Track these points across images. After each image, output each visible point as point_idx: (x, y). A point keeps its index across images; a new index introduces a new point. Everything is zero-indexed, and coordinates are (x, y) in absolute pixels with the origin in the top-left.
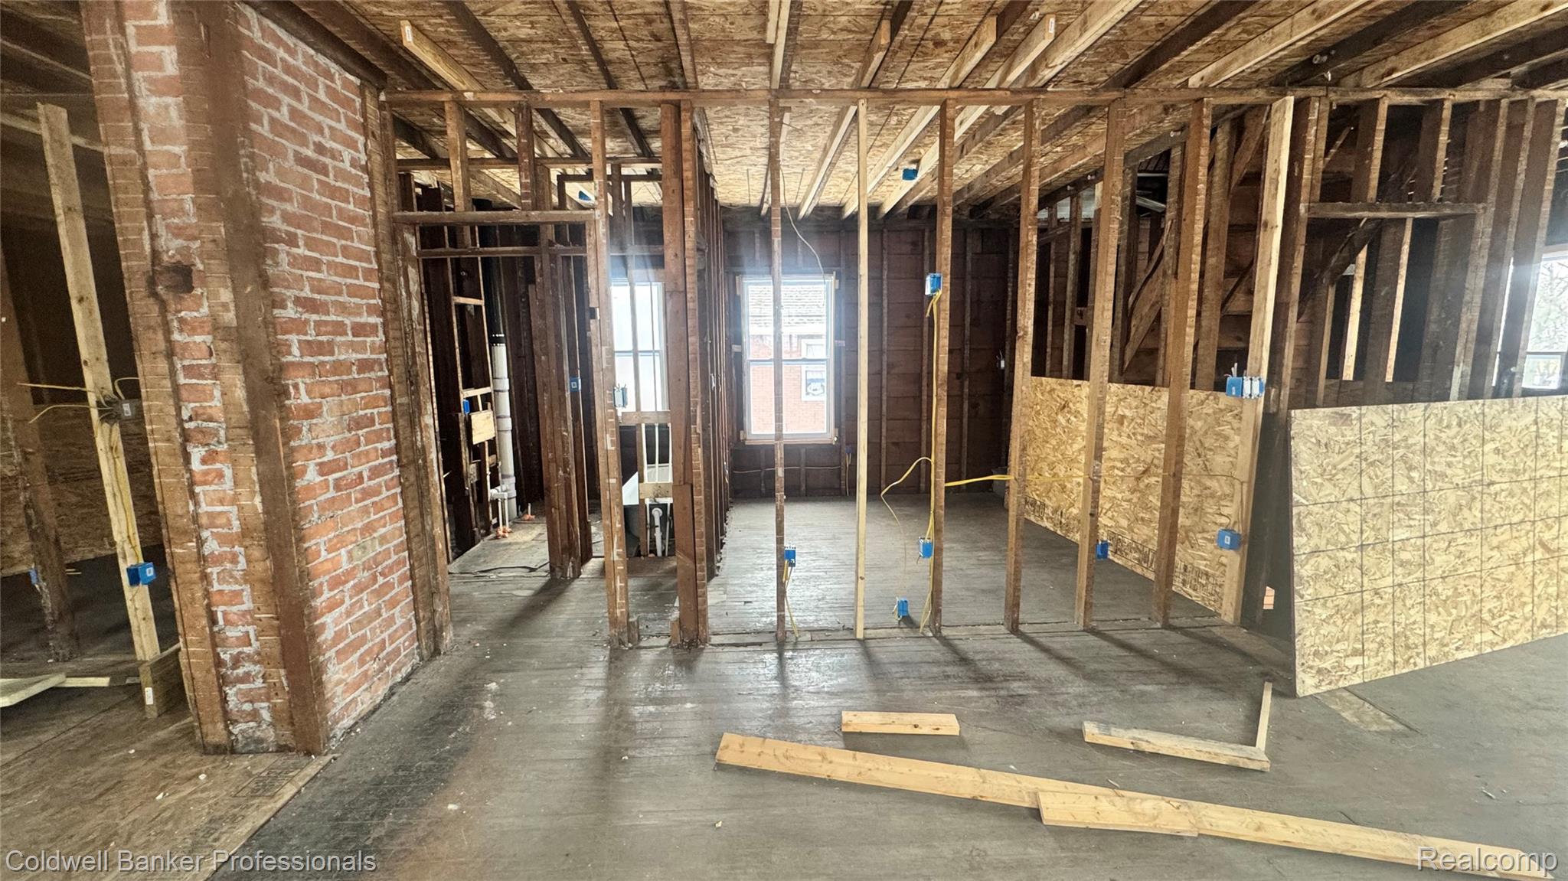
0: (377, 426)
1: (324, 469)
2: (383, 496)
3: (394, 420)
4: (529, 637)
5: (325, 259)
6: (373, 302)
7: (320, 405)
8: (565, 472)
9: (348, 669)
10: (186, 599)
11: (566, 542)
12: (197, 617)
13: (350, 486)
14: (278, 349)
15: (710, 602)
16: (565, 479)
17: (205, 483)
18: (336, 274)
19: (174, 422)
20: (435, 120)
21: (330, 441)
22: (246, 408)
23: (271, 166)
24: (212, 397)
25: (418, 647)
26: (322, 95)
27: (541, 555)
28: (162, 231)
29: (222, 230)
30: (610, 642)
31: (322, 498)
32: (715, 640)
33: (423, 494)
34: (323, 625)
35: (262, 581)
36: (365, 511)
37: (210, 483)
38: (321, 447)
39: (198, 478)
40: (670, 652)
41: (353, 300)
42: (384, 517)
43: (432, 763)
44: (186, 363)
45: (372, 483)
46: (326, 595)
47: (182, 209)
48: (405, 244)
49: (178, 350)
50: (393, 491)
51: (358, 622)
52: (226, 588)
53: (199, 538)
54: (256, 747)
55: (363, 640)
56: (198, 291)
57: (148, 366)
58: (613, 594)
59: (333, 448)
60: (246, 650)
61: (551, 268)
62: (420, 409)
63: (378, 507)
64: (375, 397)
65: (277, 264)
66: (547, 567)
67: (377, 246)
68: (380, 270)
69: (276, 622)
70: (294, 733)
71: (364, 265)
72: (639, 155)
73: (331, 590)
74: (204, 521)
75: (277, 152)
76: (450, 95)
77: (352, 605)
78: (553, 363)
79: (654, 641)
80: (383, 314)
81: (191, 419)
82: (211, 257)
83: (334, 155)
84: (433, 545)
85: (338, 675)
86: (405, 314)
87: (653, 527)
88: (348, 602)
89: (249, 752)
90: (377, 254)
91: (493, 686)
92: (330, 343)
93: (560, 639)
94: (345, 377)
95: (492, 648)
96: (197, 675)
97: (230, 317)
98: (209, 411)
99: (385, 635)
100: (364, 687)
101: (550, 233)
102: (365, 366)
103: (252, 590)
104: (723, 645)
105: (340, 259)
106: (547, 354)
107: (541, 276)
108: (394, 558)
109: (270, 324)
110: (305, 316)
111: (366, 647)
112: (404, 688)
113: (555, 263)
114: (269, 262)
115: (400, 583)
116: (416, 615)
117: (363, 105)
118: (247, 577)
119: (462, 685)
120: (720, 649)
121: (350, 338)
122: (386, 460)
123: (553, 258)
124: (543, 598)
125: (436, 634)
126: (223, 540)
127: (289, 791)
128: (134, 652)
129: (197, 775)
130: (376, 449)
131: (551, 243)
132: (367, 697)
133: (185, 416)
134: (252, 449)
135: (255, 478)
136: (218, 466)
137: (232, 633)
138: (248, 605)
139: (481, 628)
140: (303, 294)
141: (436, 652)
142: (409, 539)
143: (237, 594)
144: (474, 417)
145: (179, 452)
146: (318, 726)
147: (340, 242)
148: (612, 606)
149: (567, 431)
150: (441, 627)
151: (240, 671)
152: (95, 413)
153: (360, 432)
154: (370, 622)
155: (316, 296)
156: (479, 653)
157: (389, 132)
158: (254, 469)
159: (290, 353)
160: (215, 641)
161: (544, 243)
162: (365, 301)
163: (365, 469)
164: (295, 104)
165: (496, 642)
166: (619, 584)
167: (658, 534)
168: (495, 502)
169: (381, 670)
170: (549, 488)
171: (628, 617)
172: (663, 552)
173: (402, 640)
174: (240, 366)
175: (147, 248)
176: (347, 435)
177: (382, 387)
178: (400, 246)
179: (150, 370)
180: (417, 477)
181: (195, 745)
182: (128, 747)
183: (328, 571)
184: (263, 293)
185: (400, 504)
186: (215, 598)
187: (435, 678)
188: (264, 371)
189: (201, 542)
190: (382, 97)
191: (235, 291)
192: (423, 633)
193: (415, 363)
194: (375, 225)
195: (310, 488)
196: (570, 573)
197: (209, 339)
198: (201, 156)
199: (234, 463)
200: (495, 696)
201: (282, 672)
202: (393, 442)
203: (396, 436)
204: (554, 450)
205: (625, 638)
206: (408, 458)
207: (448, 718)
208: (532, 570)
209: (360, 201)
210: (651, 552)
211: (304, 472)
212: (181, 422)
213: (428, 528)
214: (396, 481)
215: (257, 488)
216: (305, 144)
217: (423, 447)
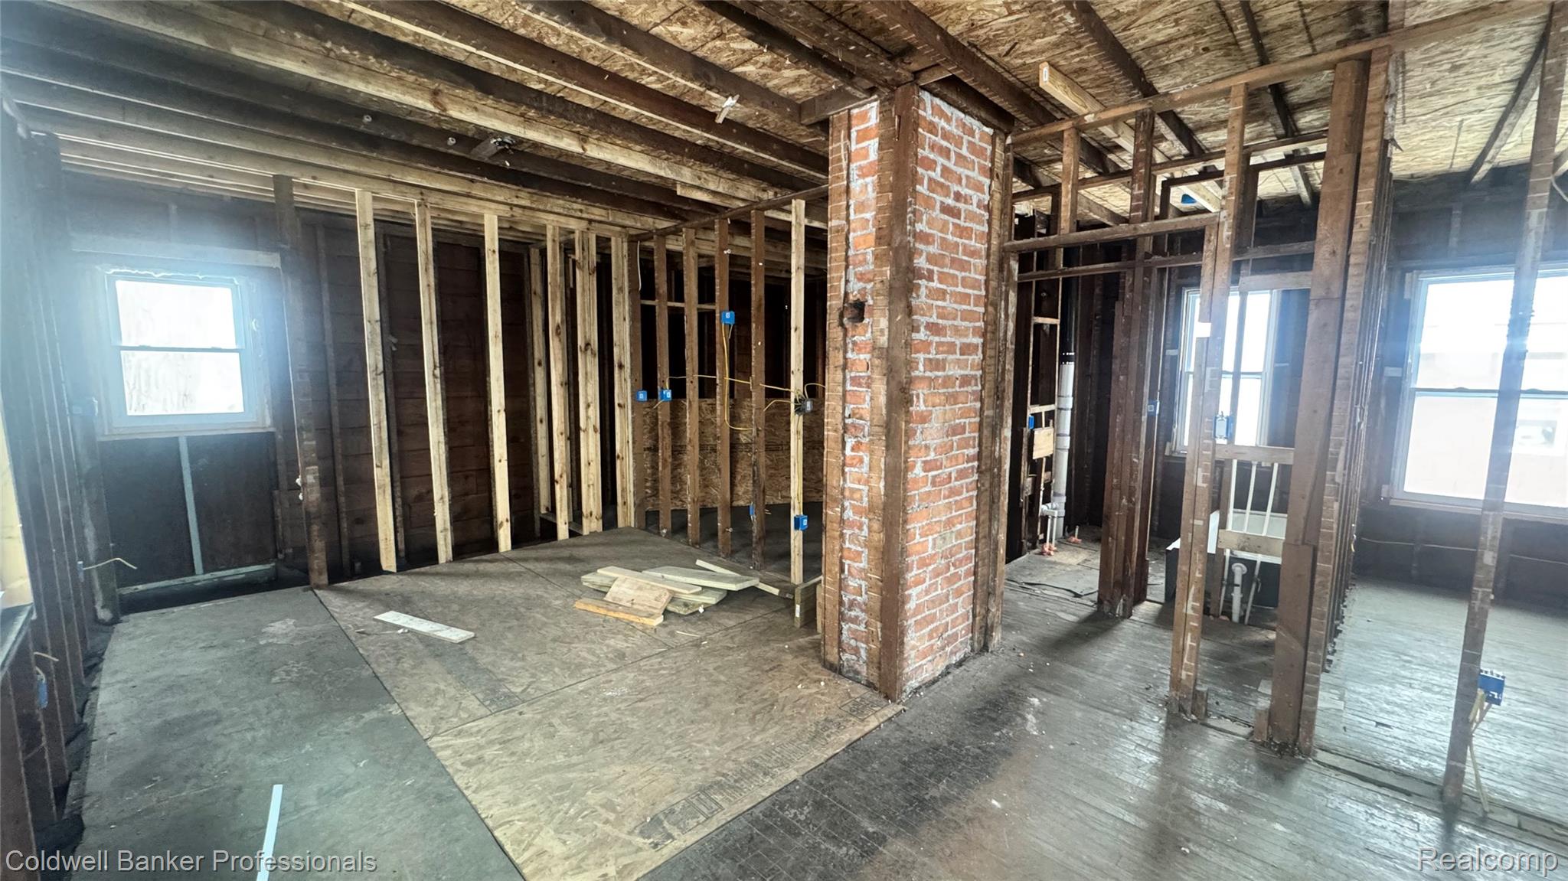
0: (967, 435)
1: (928, 466)
2: (964, 496)
3: (980, 431)
4: (1072, 665)
5: (949, 289)
6: (978, 324)
7: (931, 413)
8: (1129, 501)
9: (920, 639)
10: (829, 547)
11: (1120, 576)
12: (833, 564)
13: (942, 483)
14: (910, 364)
15: (1320, 704)
16: (1129, 509)
17: (851, 465)
18: (955, 302)
19: (839, 417)
20: (1046, 151)
21: (933, 443)
22: (884, 411)
23: (924, 217)
24: (864, 401)
25: (972, 638)
26: (964, 151)
27: (1090, 582)
28: (852, 278)
29: (887, 270)
30: (1166, 704)
31: (922, 490)
32: (1322, 756)
33: (994, 501)
34: (910, 595)
35: (876, 548)
36: (949, 507)
37: (855, 466)
38: (927, 447)
39: (848, 461)
40: (1251, 746)
41: (964, 323)
42: (961, 515)
43: (978, 751)
44: (853, 374)
45: (957, 483)
46: (915, 572)
47: (865, 260)
48: (1010, 271)
49: (849, 365)
50: (971, 493)
51: (933, 601)
52: (853, 547)
53: (843, 506)
54: (854, 676)
55: (932, 619)
56: (866, 321)
57: (831, 376)
58: (1179, 652)
59: (935, 449)
60: (859, 598)
61: (1144, 281)
62: (1002, 422)
63: (959, 505)
64: (969, 409)
65: (918, 296)
66: (1095, 597)
67: (987, 275)
68: (986, 296)
69: (880, 584)
70: (880, 676)
71: (976, 292)
72: (1279, 137)
73: (918, 569)
74: (847, 493)
75: (929, 203)
76: (1070, 123)
77: (930, 585)
78: (1133, 384)
79: (1226, 724)
80: (984, 335)
81: (850, 417)
82: (878, 295)
83: (967, 200)
84: (996, 549)
85: (914, 640)
86: (1001, 335)
87: (1231, 585)
88: (928, 582)
89: (850, 678)
90: (987, 282)
91: (1035, 701)
92: (944, 360)
93: (1107, 679)
94: (950, 390)
95: (1035, 664)
96: (828, 607)
97: (883, 340)
98: (861, 411)
99: (949, 619)
100: (929, 658)
101: (1148, 245)
102: (965, 381)
103: (869, 555)
104: (1336, 769)
105: (960, 289)
106: (1127, 375)
107: (1132, 291)
108: (964, 553)
109: (908, 344)
110: (931, 338)
111: (935, 624)
112: (957, 671)
113: (1149, 277)
114: (914, 295)
115: (966, 577)
116: (974, 609)
117: (993, 152)
118: (867, 544)
119: (1006, 688)
120: (1333, 773)
121: (958, 356)
122: (970, 464)
123: (1148, 272)
124: (1089, 628)
125: (987, 631)
126: (858, 511)
127: (873, 723)
128: (790, 576)
129: (819, 681)
130: (963, 454)
131: (1148, 256)
132: (929, 667)
133: (847, 415)
134: (884, 443)
135: (883, 466)
136: (861, 454)
137: (852, 583)
138: (863, 564)
139: (1024, 639)
140: (932, 320)
141: (985, 648)
142: (977, 539)
143: (859, 554)
144: (1037, 432)
145: (840, 440)
146: (896, 679)
147: (960, 274)
148: (1177, 664)
149: (1138, 459)
150: (992, 626)
151: (853, 613)
152: (793, 406)
153: (954, 438)
154: (940, 605)
155: (940, 321)
156: (1023, 664)
157: (1010, 171)
158: (883, 460)
159: (917, 369)
160: (841, 585)
161: (1140, 255)
162: (972, 324)
163: (953, 470)
164: (946, 163)
165: (1041, 659)
166: (1189, 642)
167: (1237, 595)
168: (1045, 518)
169: (943, 648)
170: (1108, 517)
171: (1195, 684)
172: (1242, 618)
173: (960, 627)
174: (885, 379)
175: (843, 292)
176: (946, 439)
177: (975, 400)
178: (1005, 273)
179: (833, 377)
180: (991, 484)
181: (819, 657)
182: (783, 642)
183: (918, 553)
184: (908, 321)
185: (975, 507)
186: (846, 553)
187: (984, 672)
188: (900, 382)
189: (843, 509)
190: (1009, 141)
191: (890, 320)
192: (977, 627)
193: (1003, 379)
194: (988, 256)
195: (915, 481)
196: (1119, 610)
197: (868, 356)
198: (883, 218)
199: (872, 453)
200: (1039, 713)
201: (879, 624)
202: (977, 449)
203: (980, 445)
204: (1120, 474)
205: (1188, 707)
206: (986, 464)
207: (994, 715)
208: (1077, 595)
209: (980, 237)
210: (1223, 613)
211: (914, 466)
212: (844, 418)
213: (993, 532)
214: (974, 485)
215: (883, 475)
216: (947, 195)
217: (1000, 457)
